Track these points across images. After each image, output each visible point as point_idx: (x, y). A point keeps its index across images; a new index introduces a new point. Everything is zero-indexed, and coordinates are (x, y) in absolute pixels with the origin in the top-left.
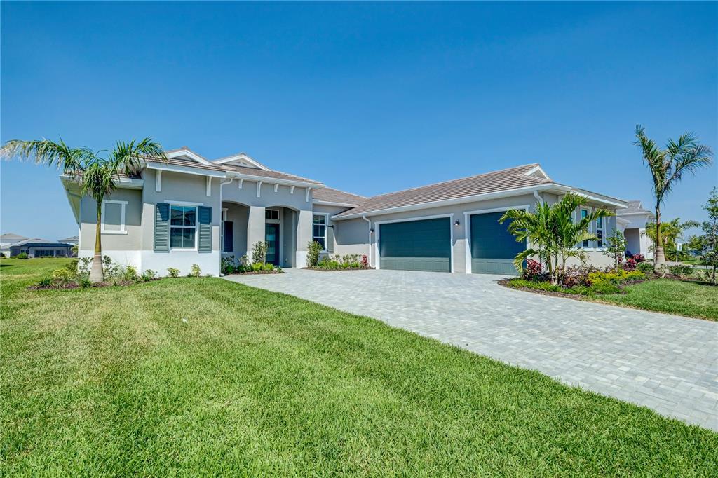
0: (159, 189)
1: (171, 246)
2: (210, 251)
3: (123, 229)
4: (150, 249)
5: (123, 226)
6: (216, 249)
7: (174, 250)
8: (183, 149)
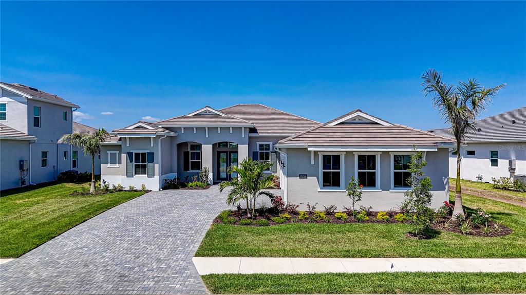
0: (128, 145)
1: (135, 174)
2: (153, 175)
3: (117, 165)
4: (124, 175)
6: (157, 175)
7: (136, 176)
8: (139, 122)
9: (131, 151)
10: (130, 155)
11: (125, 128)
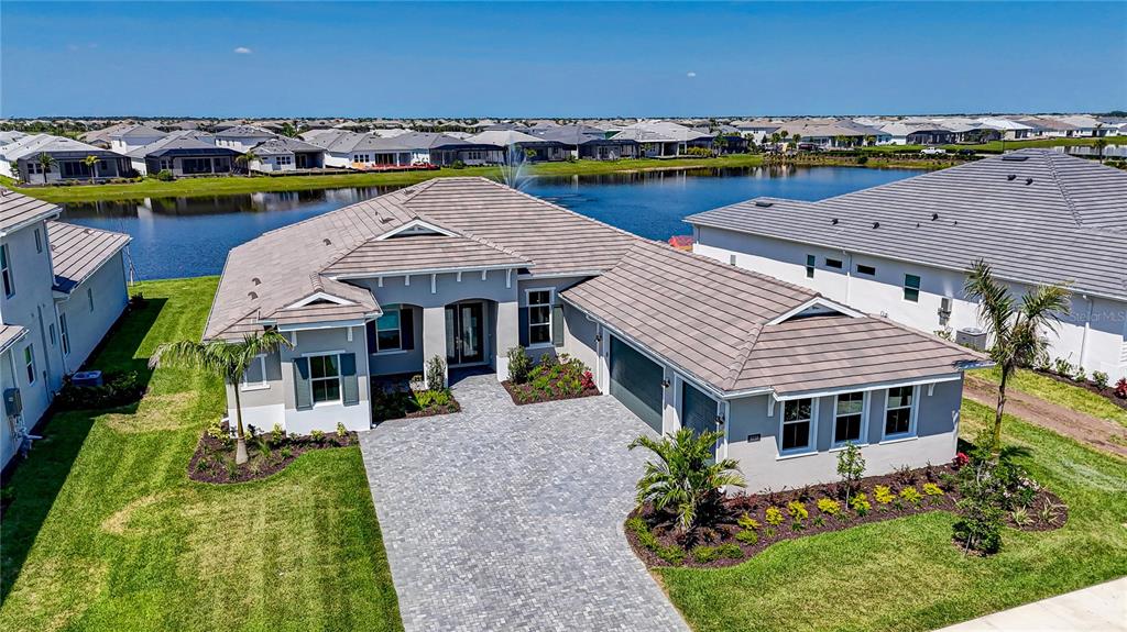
0: (295, 343)
1: (315, 401)
2: (357, 402)
3: (265, 384)
4: (291, 407)
5: (265, 382)
6: (364, 400)
7: (318, 404)
8: (316, 292)
9: (303, 355)
10: (300, 363)
11: (285, 306)
